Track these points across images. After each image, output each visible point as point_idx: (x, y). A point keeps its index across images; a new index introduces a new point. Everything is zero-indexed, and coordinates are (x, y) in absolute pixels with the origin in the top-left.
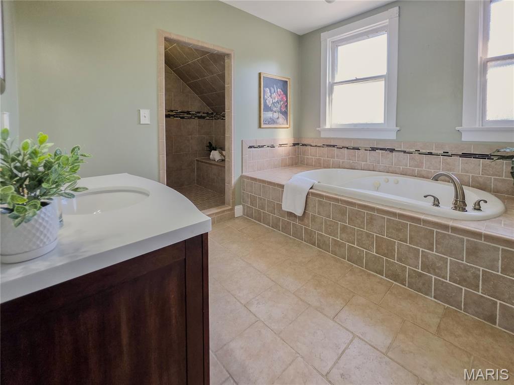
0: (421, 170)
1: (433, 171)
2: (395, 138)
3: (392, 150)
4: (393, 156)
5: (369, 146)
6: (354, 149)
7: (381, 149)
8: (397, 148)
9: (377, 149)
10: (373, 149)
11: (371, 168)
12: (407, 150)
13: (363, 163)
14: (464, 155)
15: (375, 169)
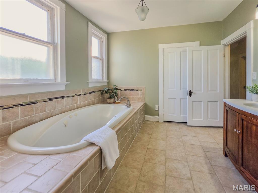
0: (77, 105)
1: (81, 103)
2: (65, 89)
3: (63, 97)
4: (64, 101)
5: (46, 98)
6: (30, 104)
7: (56, 98)
8: (67, 95)
9: (54, 98)
10: (50, 99)
11: (50, 115)
12: (71, 95)
13: (41, 114)
14: (90, 93)
15: (53, 115)
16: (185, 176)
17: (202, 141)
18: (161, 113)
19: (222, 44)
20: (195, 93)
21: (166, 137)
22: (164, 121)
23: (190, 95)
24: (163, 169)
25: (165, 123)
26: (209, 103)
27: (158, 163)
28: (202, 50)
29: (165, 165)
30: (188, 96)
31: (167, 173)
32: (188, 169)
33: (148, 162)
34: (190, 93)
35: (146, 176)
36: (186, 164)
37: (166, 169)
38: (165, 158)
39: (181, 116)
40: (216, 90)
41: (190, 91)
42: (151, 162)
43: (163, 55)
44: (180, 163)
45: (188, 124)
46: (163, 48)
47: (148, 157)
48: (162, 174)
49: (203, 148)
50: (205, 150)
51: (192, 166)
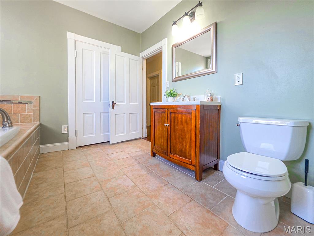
16: (129, 187)
17: (130, 152)
18: (71, 136)
19: (140, 56)
20: (118, 105)
21: (89, 163)
22: (77, 147)
23: (113, 107)
24: (102, 195)
25: (79, 150)
26: (131, 115)
27: (91, 192)
28: (124, 57)
29: (102, 189)
30: (110, 109)
31: (108, 195)
32: (129, 179)
33: (75, 199)
34: (112, 105)
35: (80, 215)
36: (124, 176)
37: (104, 193)
38: (98, 183)
39: (102, 134)
40: (136, 102)
41: (113, 102)
42: (79, 196)
43: (75, 50)
44: (118, 179)
45: (111, 143)
46: (75, 41)
47: (70, 193)
48: (102, 200)
49: (133, 158)
50: (136, 158)
51: (131, 176)
